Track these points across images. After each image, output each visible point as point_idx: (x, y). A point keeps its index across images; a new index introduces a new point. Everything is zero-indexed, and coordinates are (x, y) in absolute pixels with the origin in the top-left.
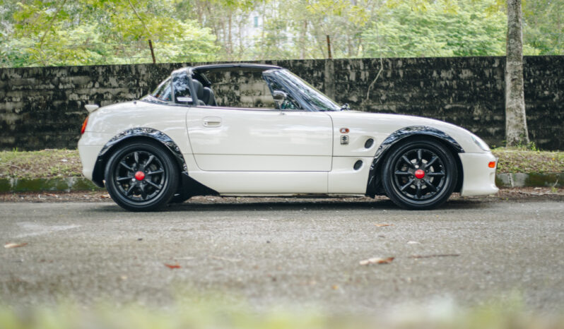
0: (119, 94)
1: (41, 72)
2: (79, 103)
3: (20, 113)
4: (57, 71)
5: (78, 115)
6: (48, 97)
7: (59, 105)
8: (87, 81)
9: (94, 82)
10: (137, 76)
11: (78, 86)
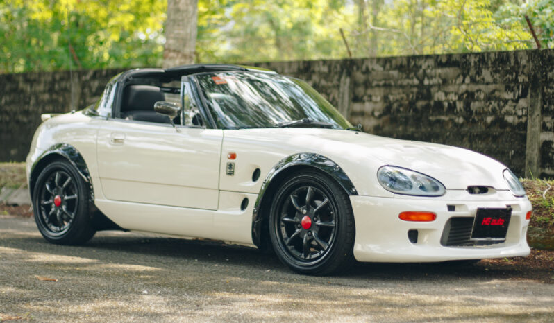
0: (493, 92)
1: (405, 62)
2: (446, 104)
3: (380, 117)
4: (423, 61)
5: (444, 121)
6: (411, 96)
7: (423, 107)
8: (456, 74)
9: (464, 77)
10: (516, 69)
11: (445, 82)
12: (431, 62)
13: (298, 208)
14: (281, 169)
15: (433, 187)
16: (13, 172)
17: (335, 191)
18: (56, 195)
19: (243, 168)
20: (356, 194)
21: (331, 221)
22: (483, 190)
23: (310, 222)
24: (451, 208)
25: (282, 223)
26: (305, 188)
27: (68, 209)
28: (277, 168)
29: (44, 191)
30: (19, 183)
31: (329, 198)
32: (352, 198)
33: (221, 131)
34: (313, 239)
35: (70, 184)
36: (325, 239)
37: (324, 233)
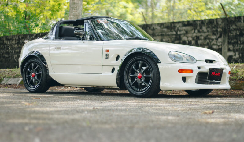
0: (207, 36)
1: (169, 25)
2: (187, 42)
4: (177, 24)
6: (172, 39)
8: (191, 29)
9: (195, 30)
10: (217, 26)
11: (187, 32)
12: (180, 24)
13: (136, 70)
14: (127, 56)
15: (192, 59)
16: (8, 72)
17: (151, 62)
18: (32, 72)
19: (112, 56)
20: (160, 63)
21: (150, 74)
22: (211, 61)
23: (141, 76)
24: (199, 68)
25: (129, 77)
26: (138, 62)
28: (126, 56)
29: (27, 71)
30: (11, 76)
31: (149, 65)
32: (158, 64)
33: (102, 41)
34: (142, 83)
35: (38, 68)
36: (148, 82)
37: (147, 80)
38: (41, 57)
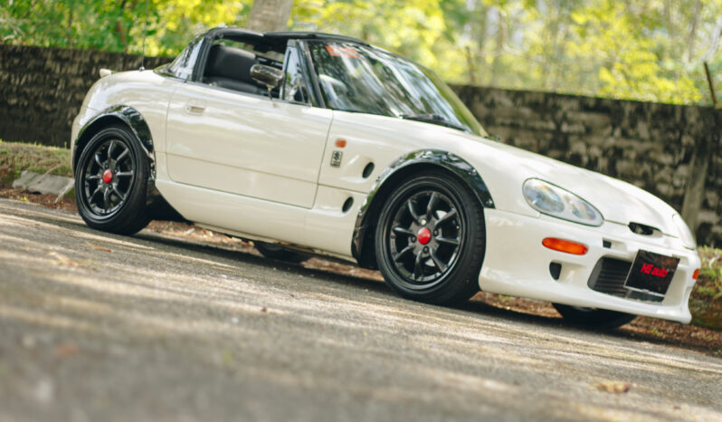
0: (647, 152)
1: (541, 99)
2: (586, 159)
4: (565, 101)
6: (543, 143)
8: (604, 123)
9: (614, 127)
10: (682, 127)
11: (589, 130)
12: (574, 104)
13: (415, 216)
14: (397, 168)
15: (589, 214)
16: (38, 154)
17: (466, 201)
18: (106, 169)
19: (353, 161)
20: (492, 206)
21: (455, 237)
22: (648, 230)
23: (429, 235)
24: (607, 244)
25: (392, 234)
26: (428, 193)
27: (118, 187)
28: (393, 167)
29: (91, 162)
30: (44, 167)
31: (458, 209)
32: (486, 211)
33: (330, 111)
34: (429, 258)
35: (126, 157)
36: (445, 258)
37: (444, 252)
38: (142, 126)
